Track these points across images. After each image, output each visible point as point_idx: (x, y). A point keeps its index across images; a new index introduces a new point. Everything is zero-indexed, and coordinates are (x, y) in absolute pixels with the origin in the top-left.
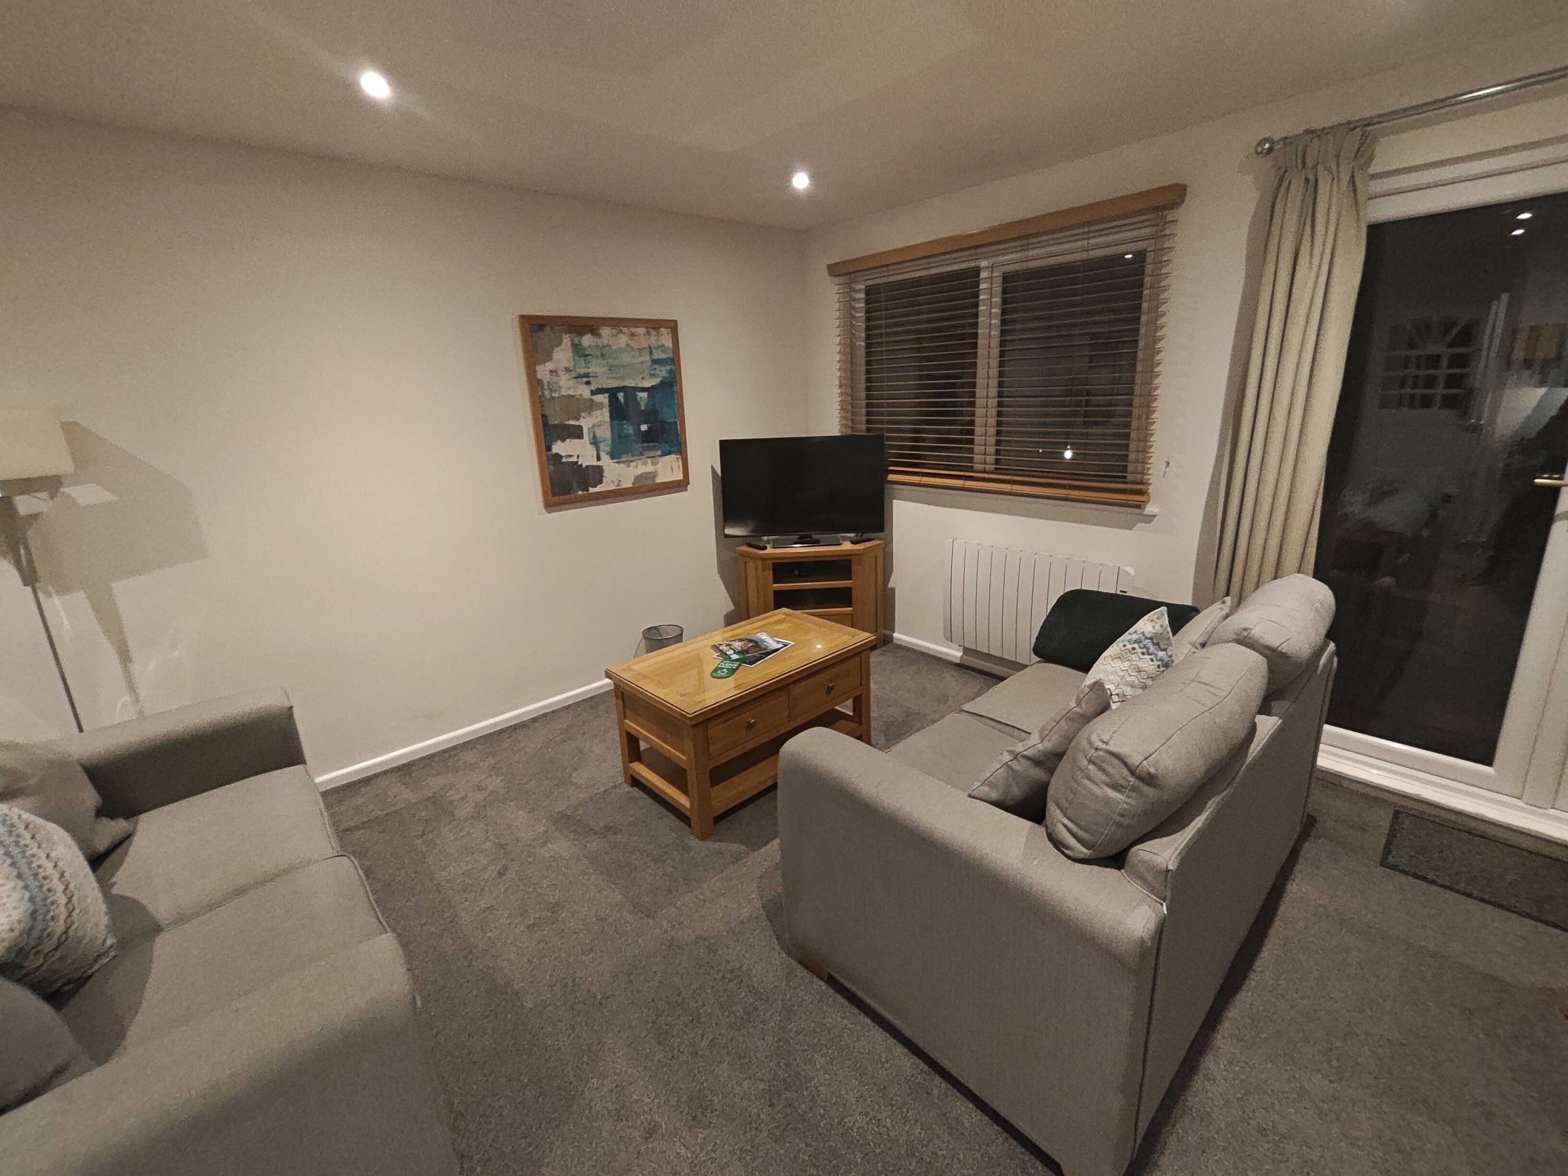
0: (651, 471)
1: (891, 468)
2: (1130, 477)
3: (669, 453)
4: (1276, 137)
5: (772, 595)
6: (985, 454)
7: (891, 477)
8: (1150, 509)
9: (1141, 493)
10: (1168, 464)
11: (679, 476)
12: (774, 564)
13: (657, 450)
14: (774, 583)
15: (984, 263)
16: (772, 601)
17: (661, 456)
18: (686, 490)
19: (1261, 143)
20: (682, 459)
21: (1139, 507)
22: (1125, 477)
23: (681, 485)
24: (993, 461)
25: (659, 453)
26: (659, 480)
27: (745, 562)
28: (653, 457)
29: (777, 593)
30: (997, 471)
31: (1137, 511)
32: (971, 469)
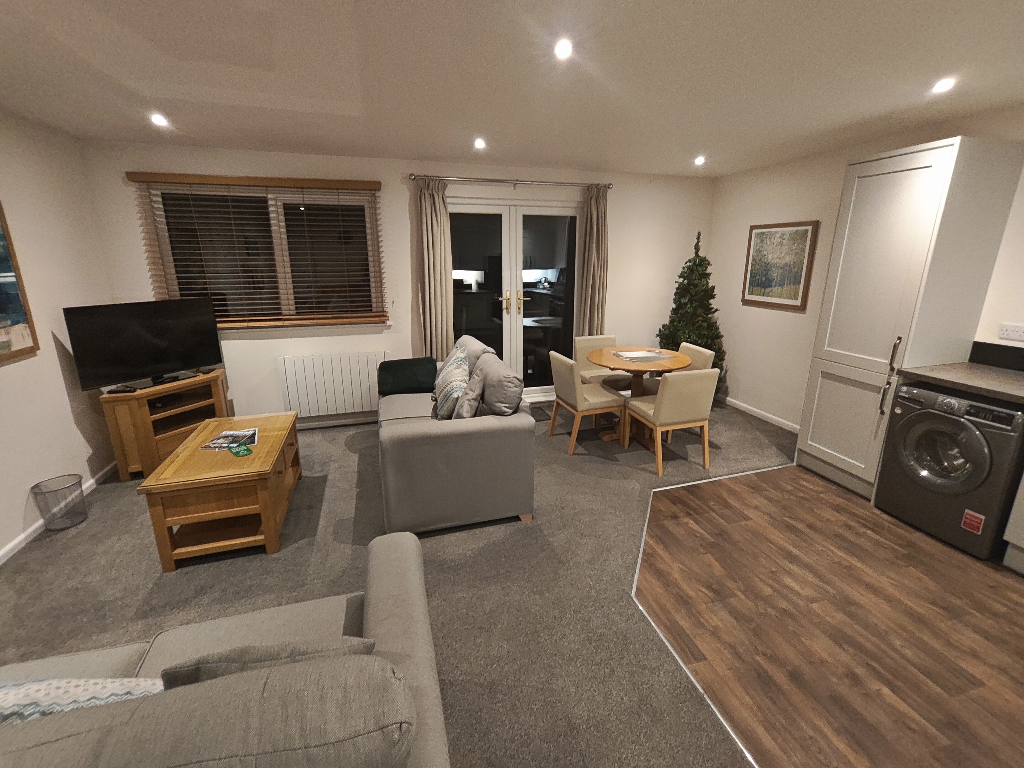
0: (5, 340)
1: (218, 320)
2: (374, 310)
3: (18, 323)
4: (416, 174)
5: (151, 424)
6: (289, 305)
7: (219, 325)
8: (389, 323)
9: (384, 316)
10: (393, 302)
11: (30, 344)
12: (148, 400)
13: (6, 320)
14: (151, 415)
15: (270, 196)
16: (152, 430)
17: (11, 326)
18: (35, 355)
19: (411, 175)
20: (29, 327)
21: (384, 322)
22: (371, 310)
23: (32, 351)
24: (294, 308)
25: (9, 322)
26: (14, 349)
27: (114, 406)
28: (5, 327)
29: (155, 423)
30: (298, 314)
31: (383, 324)
32: (280, 314)
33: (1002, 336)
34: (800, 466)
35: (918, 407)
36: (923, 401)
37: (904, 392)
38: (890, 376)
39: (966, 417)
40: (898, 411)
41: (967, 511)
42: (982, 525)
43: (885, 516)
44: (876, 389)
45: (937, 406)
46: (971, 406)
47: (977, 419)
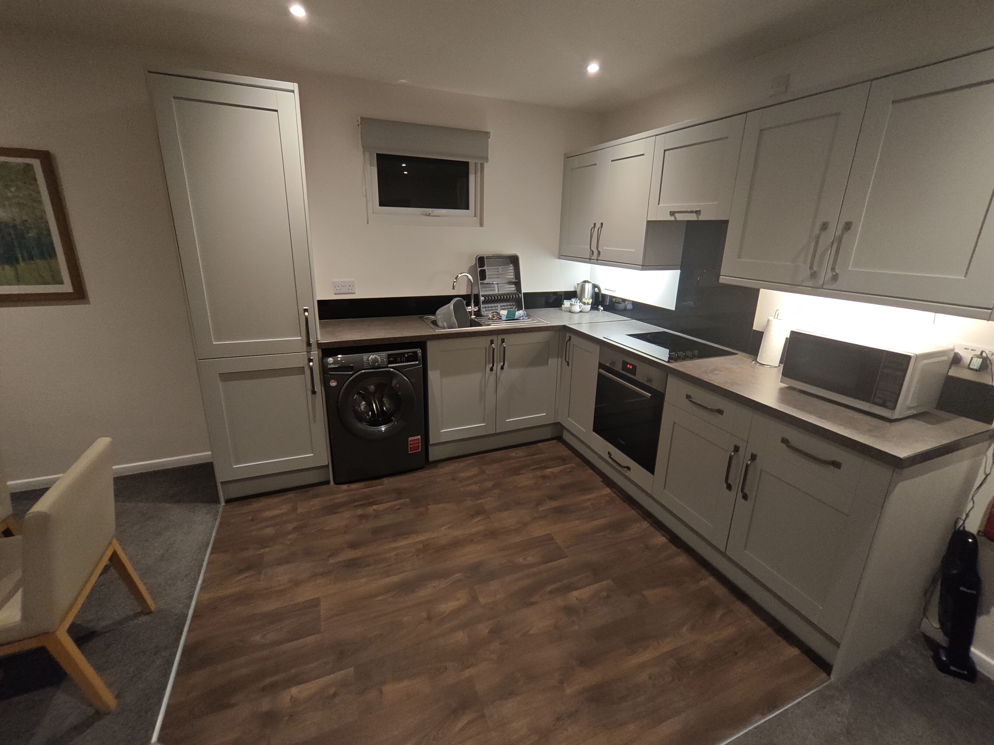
33: (337, 292)
34: (228, 501)
35: (351, 373)
36: (352, 365)
37: (332, 364)
38: (309, 352)
39: (389, 366)
40: (333, 384)
41: (410, 439)
42: (420, 444)
43: (353, 486)
44: (301, 370)
45: (366, 366)
46: (389, 356)
47: (397, 365)
